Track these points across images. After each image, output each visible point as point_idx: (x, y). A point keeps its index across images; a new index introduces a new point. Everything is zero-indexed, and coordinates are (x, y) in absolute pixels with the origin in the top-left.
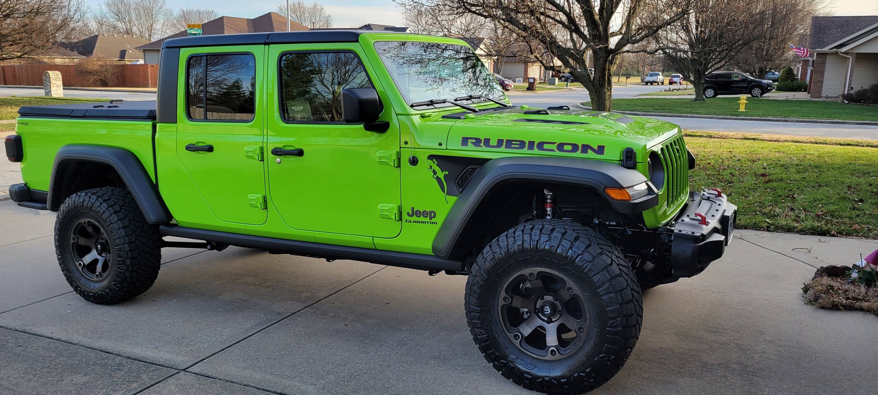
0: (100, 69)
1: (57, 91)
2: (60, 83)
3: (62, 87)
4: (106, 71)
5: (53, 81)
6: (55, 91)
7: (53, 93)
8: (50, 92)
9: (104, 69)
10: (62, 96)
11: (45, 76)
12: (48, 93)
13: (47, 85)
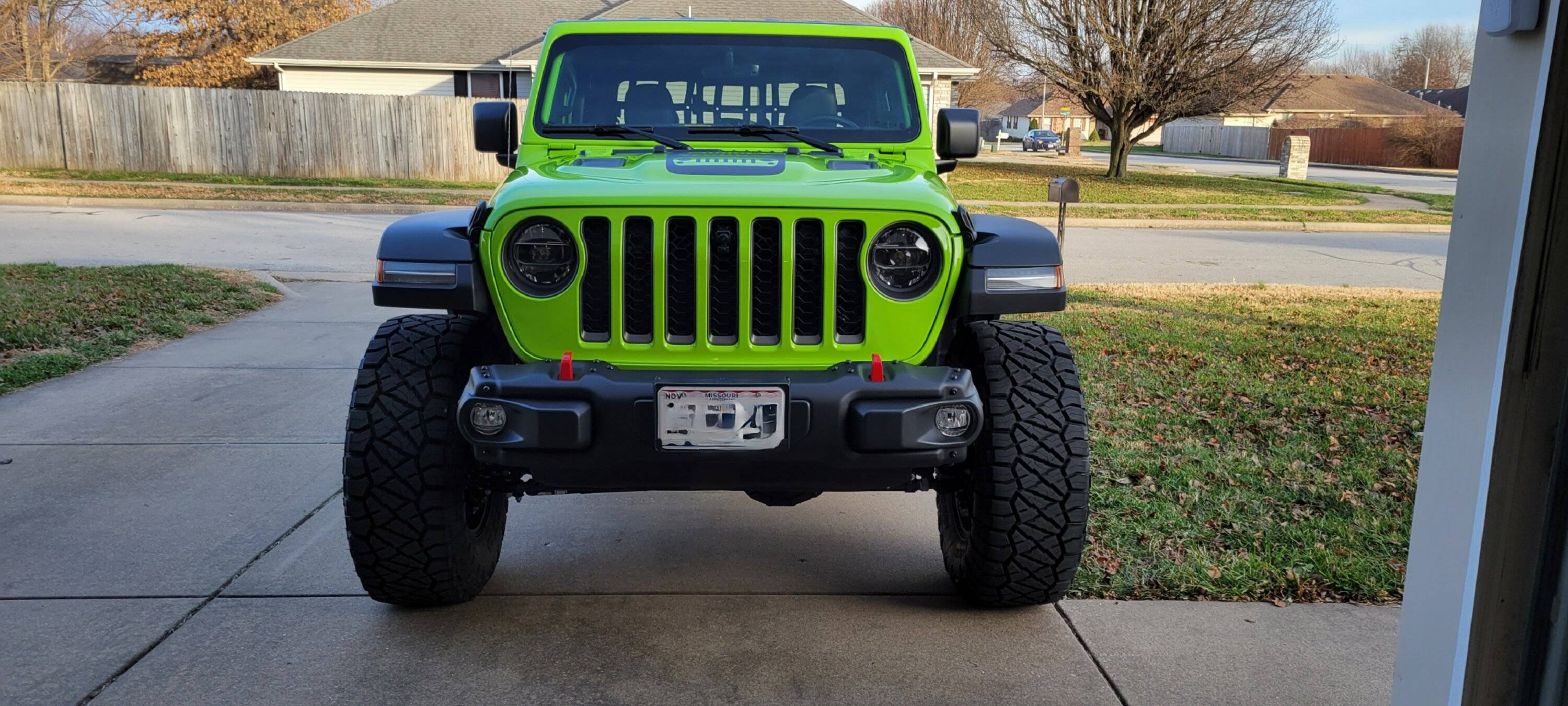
0: (1425, 134)
1: (1297, 169)
2: (1306, 156)
3: (1307, 163)
4: (1436, 137)
5: (1294, 153)
6: (1293, 169)
7: (1290, 172)
8: (1286, 170)
9: (1430, 136)
10: (1304, 178)
11: (1286, 144)
12: (1283, 172)
13: (1284, 159)
